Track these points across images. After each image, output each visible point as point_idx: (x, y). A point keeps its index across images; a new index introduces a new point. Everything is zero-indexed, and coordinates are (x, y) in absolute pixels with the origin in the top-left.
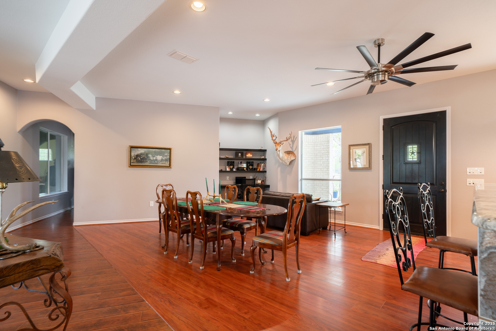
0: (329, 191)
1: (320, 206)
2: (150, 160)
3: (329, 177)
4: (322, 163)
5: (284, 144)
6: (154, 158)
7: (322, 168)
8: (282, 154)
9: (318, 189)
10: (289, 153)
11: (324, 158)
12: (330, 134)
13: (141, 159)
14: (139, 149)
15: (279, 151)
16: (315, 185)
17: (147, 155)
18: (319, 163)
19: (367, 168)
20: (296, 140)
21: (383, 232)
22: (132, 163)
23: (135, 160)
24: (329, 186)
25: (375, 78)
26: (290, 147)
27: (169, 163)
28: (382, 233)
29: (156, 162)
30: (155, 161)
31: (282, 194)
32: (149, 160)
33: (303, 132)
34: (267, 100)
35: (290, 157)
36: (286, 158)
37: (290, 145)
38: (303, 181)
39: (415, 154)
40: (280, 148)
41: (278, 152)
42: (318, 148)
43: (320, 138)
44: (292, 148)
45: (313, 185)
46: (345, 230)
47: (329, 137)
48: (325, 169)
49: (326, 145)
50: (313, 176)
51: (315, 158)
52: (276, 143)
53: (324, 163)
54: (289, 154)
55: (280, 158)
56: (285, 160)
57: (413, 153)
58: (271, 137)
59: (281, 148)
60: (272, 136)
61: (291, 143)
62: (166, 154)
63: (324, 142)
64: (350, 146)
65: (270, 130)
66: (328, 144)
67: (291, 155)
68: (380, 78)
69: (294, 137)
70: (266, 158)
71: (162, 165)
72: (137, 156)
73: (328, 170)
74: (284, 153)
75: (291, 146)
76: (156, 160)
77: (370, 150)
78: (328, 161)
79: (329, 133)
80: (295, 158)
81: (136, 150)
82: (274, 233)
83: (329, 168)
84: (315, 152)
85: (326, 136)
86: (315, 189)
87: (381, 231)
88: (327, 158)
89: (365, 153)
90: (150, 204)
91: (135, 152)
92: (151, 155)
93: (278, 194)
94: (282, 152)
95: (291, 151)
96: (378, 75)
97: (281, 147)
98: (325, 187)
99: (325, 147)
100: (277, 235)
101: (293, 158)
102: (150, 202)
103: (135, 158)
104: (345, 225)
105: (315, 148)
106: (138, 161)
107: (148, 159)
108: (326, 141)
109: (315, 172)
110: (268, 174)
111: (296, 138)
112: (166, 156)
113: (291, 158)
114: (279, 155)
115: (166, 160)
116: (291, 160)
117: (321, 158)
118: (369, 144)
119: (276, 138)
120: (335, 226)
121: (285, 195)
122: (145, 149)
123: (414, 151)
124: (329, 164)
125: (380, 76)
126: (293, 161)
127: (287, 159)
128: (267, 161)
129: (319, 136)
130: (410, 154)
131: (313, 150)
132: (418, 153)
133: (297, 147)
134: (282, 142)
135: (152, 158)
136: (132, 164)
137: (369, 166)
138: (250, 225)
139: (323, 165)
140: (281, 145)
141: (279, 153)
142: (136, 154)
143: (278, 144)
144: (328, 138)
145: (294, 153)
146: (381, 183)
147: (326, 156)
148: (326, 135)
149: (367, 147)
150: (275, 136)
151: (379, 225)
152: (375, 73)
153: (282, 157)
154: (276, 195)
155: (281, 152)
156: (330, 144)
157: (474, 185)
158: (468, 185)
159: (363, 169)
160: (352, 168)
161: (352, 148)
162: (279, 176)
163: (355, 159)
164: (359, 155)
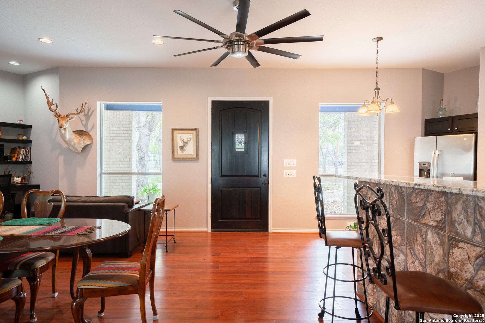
0: (131, 189)
1: (145, 212)
3: (132, 170)
4: (121, 150)
5: (73, 119)
7: (122, 157)
8: (69, 135)
9: (115, 187)
10: (80, 133)
11: (125, 144)
12: (134, 112)
15: (65, 129)
16: (111, 181)
18: (117, 150)
19: (194, 158)
20: (93, 115)
21: (212, 233)
24: (132, 183)
25: (236, 47)
26: (81, 124)
28: (210, 235)
31: (83, 199)
33: (103, 103)
34: (46, 40)
35: (82, 139)
36: (76, 141)
37: (82, 121)
38: (103, 176)
39: (242, 143)
40: (66, 125)
41: (63, 132)
42: (115, 129)
43: (118, 116)
44: (86, 126)
45: (108, 181)
46: (174, 239)
47: (132, 116)
48: (126, 160)
49: (127, 126)
50: (109, 169)
51: (111, 144)
52: (59, 116)
53: (124, 151)
54: (82, 135)
55: (65, 141)
56: (75, 144)
57: (240, 143)
58: (48, 104)
59: (68, 125)
60: (50, 104)
61: (83, 118)
63: (125, 122)
64: (174, 130)
65: (46, 94)
66: (130, 126)
67: (84, 136)
68: (242, 48)
69: (89, 110)
70: (31, 139)
73: (131, 160)
74: (73, 133)
75: (84, 123)
77: (198, 136)
78: (130, 148)
79: (132, 110)
80: (91, 143)
82: (111, 266)
83: (132, 158)
84: (111, 135)
85: (127, 114)
86: (111, 187)
87: (209, 233)
88: (129, 144)
89: (192, 139)
93: (75, 199)
94: (69, 132)
95: (85, 130)
96: (239, 44)
97: (68, 122)
98: (127, 183)
99: (127, 130)
100: (119, 268)
101: (87, 142)
104: (174, 232)
105: (112, 129)
108: (127, 120)
109: (111, 163)
110: (34, 167)
111: (93, 111)
113: (86, 142)
114: (63, 137)
116: (85, 145)
117: (120, 144)
118: (196, 129)
119: (57, 107)
120: (166, 235)
121: (89, 200)
123: (241, 141)
124: (132, 152)
125: (241, 46)
126: (87, 145)
127: (79, 143)
128: (33, 145)
129: (118, 112)
130: (238, 143)
131: (108, 132)
132: (245, 143)
133: (94, 126)
134: (70, 114)
137: (197, 156)
138: (46, 260)
139: (123, 154)
140: (68, 119)
141: (65, 133)
143: (64, 118)
144: (130, 117)
145: (89, 134)
146: (210, 177)
147: (128, 141)
148: (128, 112)
149: (194, 132)
150: (54, 103)
151: (207, 227)
152: (237, 41)
153: (69, 139)
154: (71, 200)
155: (67, 131)
156: (133, 125)
157: (290, 176)
158: (285, 176)
159: (190, 160)
160: (176, 158)
161: (176, 132)
162: (61, 170)
163: (180, 147)
164: (184, 142)
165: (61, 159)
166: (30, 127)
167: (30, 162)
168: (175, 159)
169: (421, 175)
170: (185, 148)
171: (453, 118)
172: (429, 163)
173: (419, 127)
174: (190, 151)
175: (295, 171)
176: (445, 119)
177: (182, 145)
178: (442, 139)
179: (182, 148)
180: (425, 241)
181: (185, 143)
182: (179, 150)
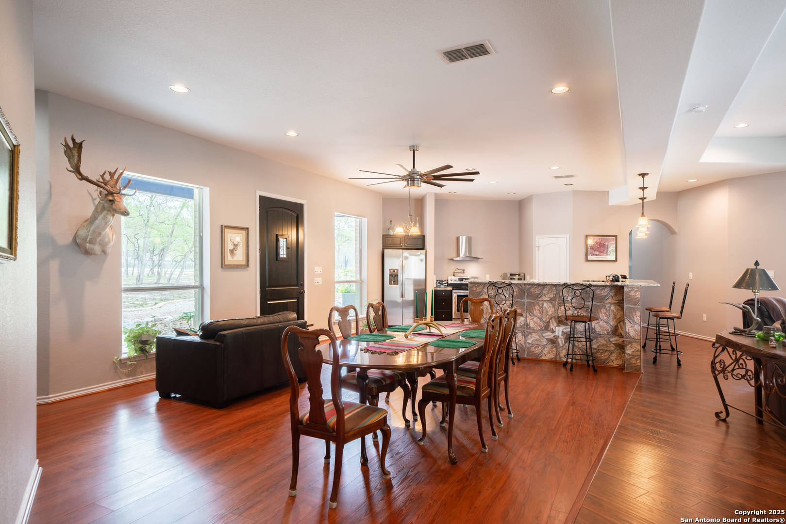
19: (244, 265)
41: (111, 220)
56: (109, 241)
64: (223, 228)
77: (248, 239)
89: (242, 242)
118: (247, 229)
132: (287, 248)
137: (247, 262)
141: (111, 223)
149: (244, 232)
153: (106, 232)
157: (318, 284)
158: (315, 284)
159: (239, 268)
160: (226, 265)
161: (227, 231)
162: (55, 286)
163: (230, 250)
164: (234, 245)
165: (54, 266)
168: (224, 266)
170: (235, 252)
172: (397, 270)
174: (239, 257)
175: (321, 279)
177: (232, 247)
179: (232, 252)
181: (236, 245)
182: (229, 254)
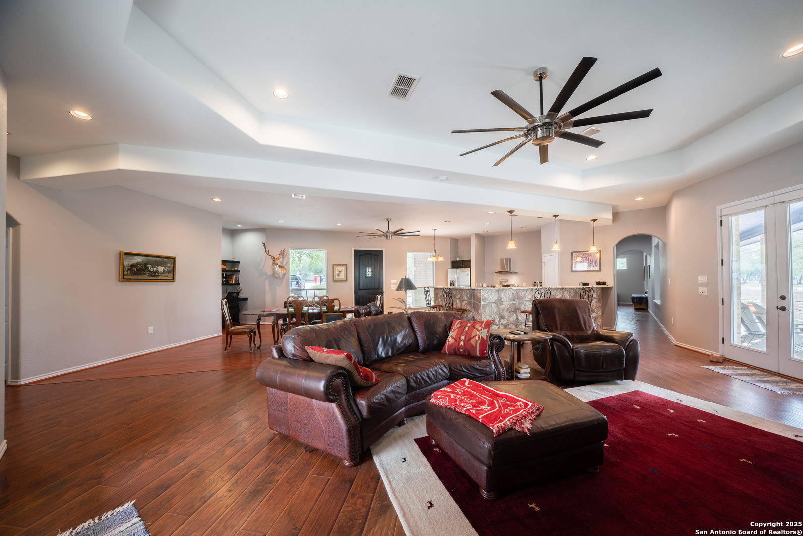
2: (149, 271)
6: (155, 269)
10: (281, 267)
13: (137, 270)
14: (136, 257)
17: (145, 265)
22: (126, 275)
23: (129, 271)
27: (172, 276)
29: (157, 274)
30: (155, 274)
32: (147, 272)
36: (280, 271)
55: (274, 271)
56: (279, 273)
58: (266, 251)
62: (169, 265)
64: (334, 265)
70: (239, 270)
71: (164, 278)
72: (132, 266)
76: (157, 272)
77: (347, 269)
81: (131, 257)
89: (344, 270)
90: (149, 330)
91: (129, 262)
92: (150, 266)
101: (285, 272)
102: (148, 328)
103: (129, 269)
106: (133, 273)
107: (147, 270)
110: (241, 287)
112: (169, 267)
115: (169, 272)
118: (346, 265)
122: (143, 257)
127: (281, 273)
128: (240, 273)
130: (368, 272)
132: (371, 272)
133: (289, 262)
134: (280, 257)
135: (152, 270)
136: (125, 277)
137: (346, 279)
141: (276, 267)
142: (131, 263)
145: (284, 267)
146: (353, 290)
159: (342, 281)
161: (335, 266)
162: (267, 288)
165: (267, 282)
166: (239, 262)
167: (239, 284)
168: (335, 281)
169: (451, 286)
170: (340, 275)
171: (462, 261)
173: (450, 265)
174: (342, 276)
175: (396, 286)
176: (459, 261)
177: (338, 273)
178: (459, 270)
179: (338, 275)
180: (456, 303)
181: (340, 272)
182: (337, 276)
